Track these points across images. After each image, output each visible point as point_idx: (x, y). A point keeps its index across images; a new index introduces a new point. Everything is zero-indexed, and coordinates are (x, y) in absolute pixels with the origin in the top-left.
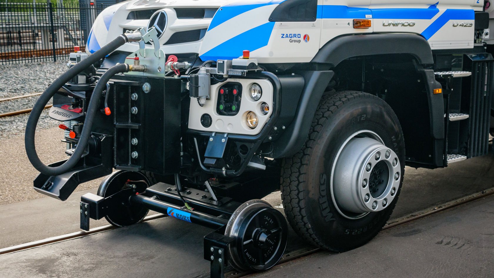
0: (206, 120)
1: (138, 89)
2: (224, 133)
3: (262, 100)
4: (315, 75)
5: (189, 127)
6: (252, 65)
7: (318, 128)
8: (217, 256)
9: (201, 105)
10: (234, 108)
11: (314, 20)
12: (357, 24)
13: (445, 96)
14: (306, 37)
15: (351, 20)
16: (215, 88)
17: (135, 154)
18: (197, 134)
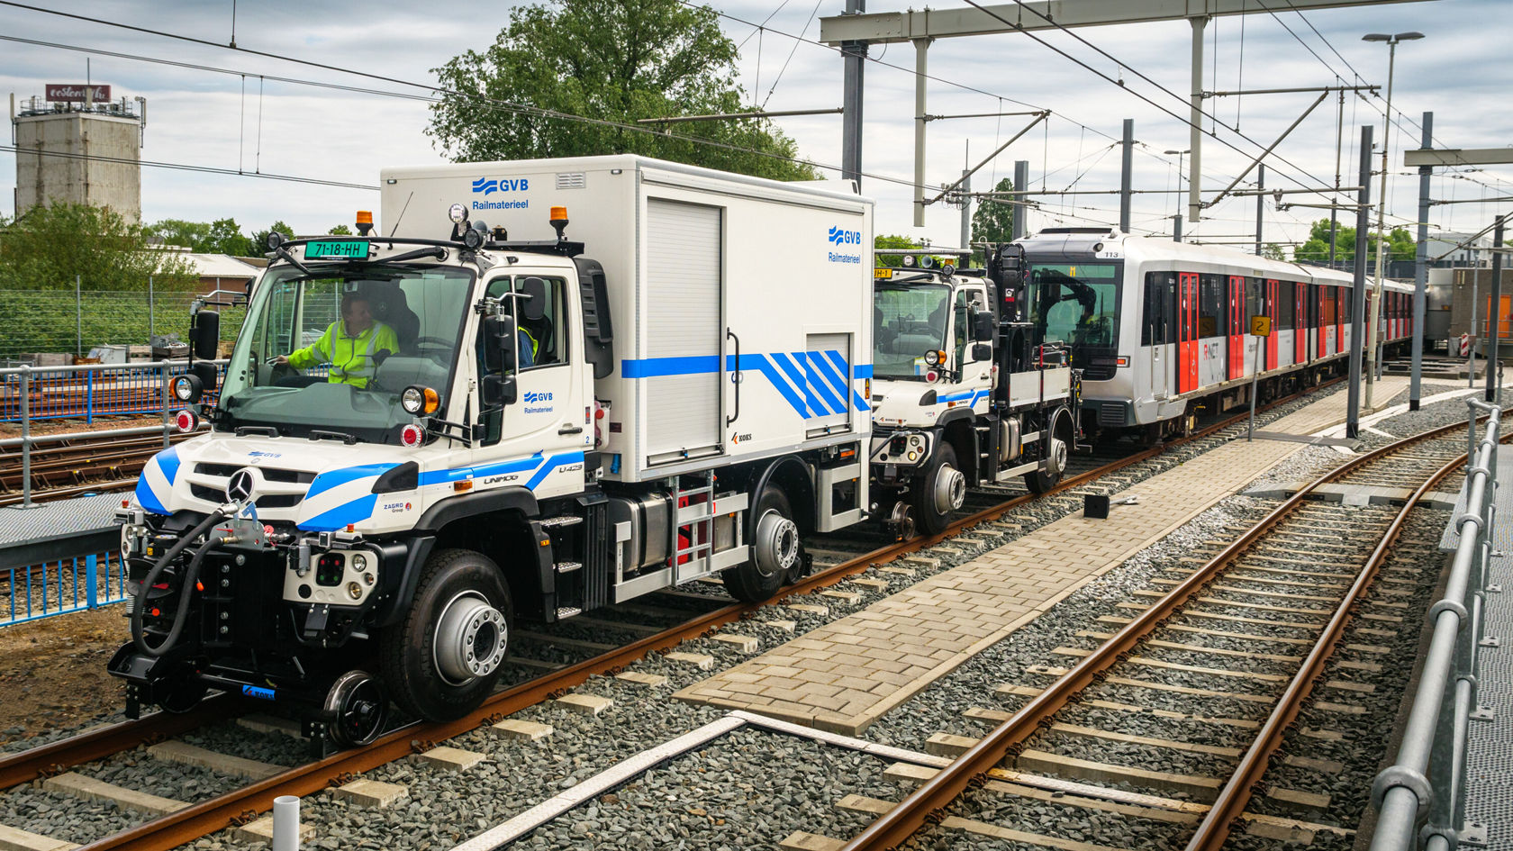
0: (305, 591)
1: (232, 562)
2: (324, 604)
3: (365, 571)
4: (419, 541)
5: (285, 598)
6: (357, 538)
7: (419, 596)
8: (318, 731)
9: (301, 577)
10: (336, 579)
11: (416, 488)
12: (457, 487)
13: (553, 545)
14: (408, 506)
15: (452, 484)
16: (315, 558)
17: (225, 629)
18: (294, 604)
